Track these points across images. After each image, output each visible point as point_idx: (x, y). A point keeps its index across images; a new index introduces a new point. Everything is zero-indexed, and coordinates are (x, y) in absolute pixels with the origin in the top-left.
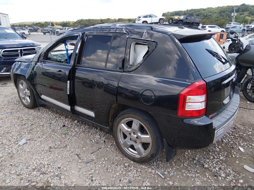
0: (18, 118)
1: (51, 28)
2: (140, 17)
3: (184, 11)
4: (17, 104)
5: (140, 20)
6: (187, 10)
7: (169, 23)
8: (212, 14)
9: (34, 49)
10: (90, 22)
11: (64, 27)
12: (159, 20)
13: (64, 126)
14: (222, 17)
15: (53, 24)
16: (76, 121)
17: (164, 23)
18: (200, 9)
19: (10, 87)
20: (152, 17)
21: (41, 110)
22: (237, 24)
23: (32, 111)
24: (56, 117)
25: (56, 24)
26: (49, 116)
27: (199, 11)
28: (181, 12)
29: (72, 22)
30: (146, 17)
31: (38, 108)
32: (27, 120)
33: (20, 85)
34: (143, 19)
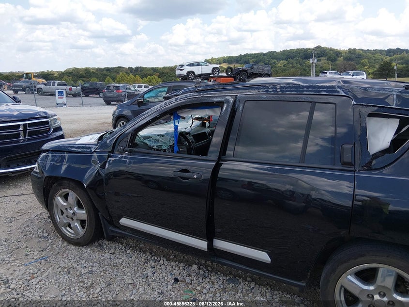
0: (66, 270)
1: (27, 82)
2: (182, 66)
3: (236, 57)
4: (45, 237)
5: (182, 70)
6: (241, 55)
7: (227, 74)
8: (275, 60)
9: (47, 122)
10: (90, 72)
11: (52, 81)
12: (213, 71)
13: (176, 280)
14: (291, 65)
15: (28, 76)
16: (195, 267)
17: (220, 75)
18: (257, 54)
19: (7, 199)
20: (201, 65)
21: (105, 246)
22: (335, 73)
23: (87, 251)
24: (147, 261)
25: (35, 77)
26: (130, 259)
27: (258, 56)
28: (232, 57)
29: (57, 72)
30: (191, 65)
31: (96, 244)
32: (90, 273)
33: (60, 200)
34: (187, 69)
